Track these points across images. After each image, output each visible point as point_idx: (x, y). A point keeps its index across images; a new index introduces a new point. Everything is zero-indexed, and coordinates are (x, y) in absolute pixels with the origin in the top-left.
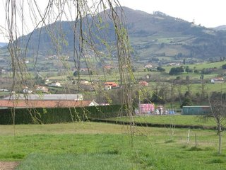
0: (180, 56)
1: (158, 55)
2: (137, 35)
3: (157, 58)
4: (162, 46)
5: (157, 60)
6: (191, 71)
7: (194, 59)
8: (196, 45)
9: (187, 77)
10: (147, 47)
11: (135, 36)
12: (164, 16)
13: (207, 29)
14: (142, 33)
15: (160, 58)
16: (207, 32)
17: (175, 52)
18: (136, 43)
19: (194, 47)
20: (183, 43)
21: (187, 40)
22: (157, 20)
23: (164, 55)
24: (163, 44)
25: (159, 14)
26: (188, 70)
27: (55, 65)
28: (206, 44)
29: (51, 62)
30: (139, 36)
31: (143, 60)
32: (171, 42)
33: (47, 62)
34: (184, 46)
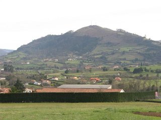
0: (136, 60)
1: (121, 59)
2: (105, 45)
3: (120, 61)
4: (124, 53)
5: (121, 63)
6: (148, 71)
7: (146, 62)
8: (147, 53)
9: (147, 75)
10: (113, 54)
11: (104, 46)
12: (124, 32)
13: (155, 41)
14: (109, 44)
15: (122, 62)
16: (156, 44)
17: (133, 57)
18: (104, 51)
19: (146, 54)
20: (138, 51)
21: (141, 49)
22: (120, 35)
23: (125, 59)
24: (124, 52)
25: (121, 31)
26: (146, 70)
27: (48, 65)
28: (155, 52)
29: (45, 63)
30: (107, 46)
31: (111, 62)
32: (130, 51)
33: (42, 63)
34: (139, 53)
